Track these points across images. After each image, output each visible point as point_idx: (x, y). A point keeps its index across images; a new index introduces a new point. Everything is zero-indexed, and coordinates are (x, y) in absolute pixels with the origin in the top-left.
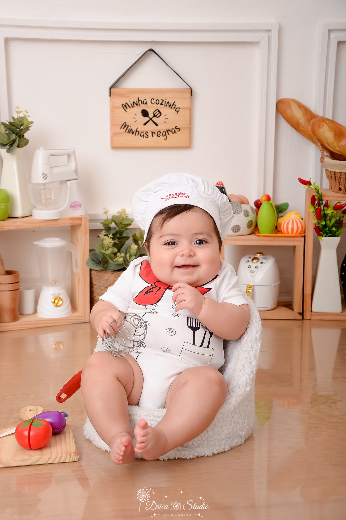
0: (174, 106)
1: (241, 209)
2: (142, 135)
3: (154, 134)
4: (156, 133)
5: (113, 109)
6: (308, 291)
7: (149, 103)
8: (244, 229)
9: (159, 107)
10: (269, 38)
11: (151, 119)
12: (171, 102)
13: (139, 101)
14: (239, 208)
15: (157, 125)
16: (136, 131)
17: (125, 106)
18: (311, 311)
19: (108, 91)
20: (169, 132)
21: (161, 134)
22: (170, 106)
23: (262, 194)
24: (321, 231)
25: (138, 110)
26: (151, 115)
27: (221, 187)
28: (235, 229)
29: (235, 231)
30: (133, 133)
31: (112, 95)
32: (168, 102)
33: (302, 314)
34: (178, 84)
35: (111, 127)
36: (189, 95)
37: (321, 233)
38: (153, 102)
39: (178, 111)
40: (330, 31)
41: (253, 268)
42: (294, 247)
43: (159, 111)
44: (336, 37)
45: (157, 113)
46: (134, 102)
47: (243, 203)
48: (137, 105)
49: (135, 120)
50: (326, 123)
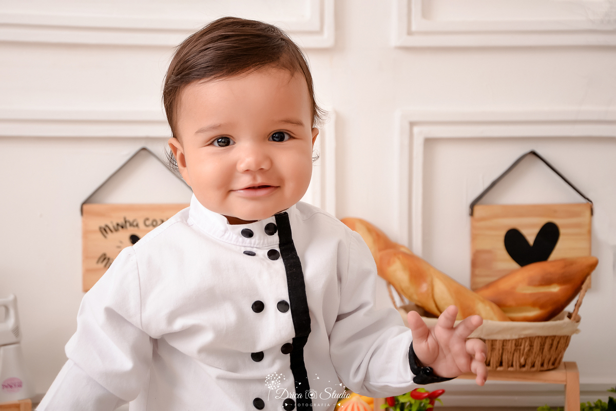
5: (86, 233)
7: (141, 225)
13: (126, 222)
17: (105, 230)
19: (79, 207)
25: (124, 235)
31: (84, 215)
35: (84, 261)
38: (148, 223)
40: (412, 124)
44: (421, 133)
46: (118, 225)
48: (122, 228)
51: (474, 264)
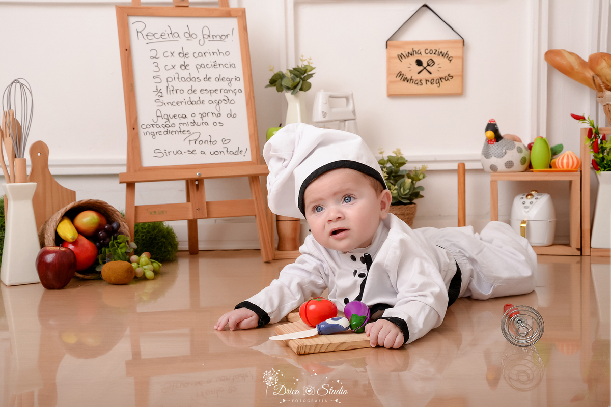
0: (447, 56)
2: (416, 82)
3: (427, 82)
4: (430, 81)
5: (389, 59)
6: (586, 226)
7: (423, 53)
8: (518, 166)
9: (433, 57)
11: (425, 68)
12: (444, 52)
13: (413, 52)
15: (430, 73)
16: (411, 80)
17: (401, 56)
18: (591, 248)
19: (385, 43)
20: (442, 79)
21: (435, 82)
22: (443, 56)
23: (535, 136)
24: (598, 165)
25: (412, 60)
26: (425, 64)
27: (493, 124)
30: (408, 81)
31: (388, 47)
32: (441, 52)
33: (581, 250)
34: (451, 36)
35: (388, 76)
36: (461, 45)
37: (599, 167)
38: (427, 52)
39: (451, 60)
41: (527, 204)
42: (571, 182)
43: (432, 60)
45: (430, 62)
46: (408, 53)
47: (516, 141)
48: (411, 55)
49: (410, 69)
50: (605, 59)
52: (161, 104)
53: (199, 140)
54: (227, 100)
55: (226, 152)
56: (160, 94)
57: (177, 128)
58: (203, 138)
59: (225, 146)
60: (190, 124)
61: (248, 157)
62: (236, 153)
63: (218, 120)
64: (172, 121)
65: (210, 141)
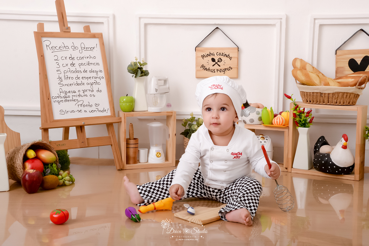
0: (229, 56)
1: (255, 110)
2: (212, 71)
4: (219, 70)
5: (197, 58)
7: (215, 55)
8: (256, 121)
9: (221, 57)
10: (281, 22)
11: (216, 63)
12: (227, 54)
13: (210, 54)
14: (254, 110)
15: (220, 66)
16: (209, 69)
17: (203, 56)
18: (292, 168)
19: (195, 49)
20: (226, 69)
21: (222, 71)
22: (226, 56)
25: (210, 58)
26: (217, 61)
28: (251, 121)
29: (251, 122)
30: (207, 70)
31: (196, 51)
32: (226, 54)
34: (231, 45)
35: (196, 67)
36: (237, 51)
37: (298, 125)
38: (218, 54)
39: (231, 59)
40: (315, 19)
43: (221, 59)
44: (318, 22)
46: (207, 54)
48: (209, 56)
49: (208, 63)
51: (336, 72)
52: (62, 85)
53: (83, 104)
54: (97, 83)
55: (97, 111)
56: (61, 80)
57: (71, 98)
58: (85, 103)
59: (97, 107)
60: (78, 96)
61: (109, 113)
62: (103, 111)
63: (92, 93)
64: (68, 94)
65: (89, 105)
